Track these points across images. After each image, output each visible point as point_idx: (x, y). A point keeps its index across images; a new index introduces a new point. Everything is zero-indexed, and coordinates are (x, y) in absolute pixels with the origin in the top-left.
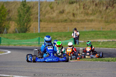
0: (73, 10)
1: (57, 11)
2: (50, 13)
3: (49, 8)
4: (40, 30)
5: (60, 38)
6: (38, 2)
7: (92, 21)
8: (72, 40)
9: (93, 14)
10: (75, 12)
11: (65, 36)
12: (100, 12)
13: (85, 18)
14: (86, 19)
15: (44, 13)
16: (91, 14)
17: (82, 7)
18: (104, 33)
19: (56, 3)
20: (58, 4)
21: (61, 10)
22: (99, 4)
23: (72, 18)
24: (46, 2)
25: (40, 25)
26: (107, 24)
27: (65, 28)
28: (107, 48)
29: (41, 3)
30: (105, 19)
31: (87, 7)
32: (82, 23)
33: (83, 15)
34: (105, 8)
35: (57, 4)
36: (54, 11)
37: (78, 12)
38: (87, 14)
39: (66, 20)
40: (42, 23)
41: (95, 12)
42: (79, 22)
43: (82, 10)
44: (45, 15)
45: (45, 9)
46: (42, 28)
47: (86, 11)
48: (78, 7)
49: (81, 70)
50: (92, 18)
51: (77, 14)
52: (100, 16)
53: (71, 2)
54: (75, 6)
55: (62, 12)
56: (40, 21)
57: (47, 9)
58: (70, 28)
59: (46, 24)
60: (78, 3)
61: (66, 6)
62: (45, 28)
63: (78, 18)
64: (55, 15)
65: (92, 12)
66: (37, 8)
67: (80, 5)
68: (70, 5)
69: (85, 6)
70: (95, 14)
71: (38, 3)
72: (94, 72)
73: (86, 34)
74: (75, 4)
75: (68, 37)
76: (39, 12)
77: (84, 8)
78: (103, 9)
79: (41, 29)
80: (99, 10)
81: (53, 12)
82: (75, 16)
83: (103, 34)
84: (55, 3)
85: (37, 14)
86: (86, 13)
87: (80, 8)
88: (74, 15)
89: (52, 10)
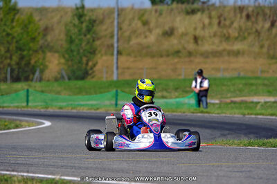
0: (195, 29)
1: (158, 31)
2: (140, 34)
3: (139, 24)
4: (118, 74)
5: (165, 94)
6: (114, 8)
7: (237, 54)
8: (192, 97)
9: (241, 37)
10: (199, 32)
11: (176, 89)
12: (258, 33)
13: (221, 48)
14: (224, 50)
15: (127, 34)
16: (236, 38)
17: (215, 21)
18: (266, 82)
19: (156, 11)
20: (161, 14)
21: (167, 28)
22: (255, 14)
23: (191, 46)
24: (132, 8)
25: (117, 63)
26: (274, 61)
27: (174, 70)
28: (274, 117)
29: (121, 12)
30: (268, 49)
31: (228, 23)
32: (216, 60)
33: (216, 40)
34: (267, 25)
35: (158, 14)
36: (150, 31)
37: (207, 33)
38: (227, 38)
39: (178, 52)
40: (123, 59)
41: (246, 34)
42: (207, 57)
43: (215, 28)
44: (129, 39)
45: (130, 25)
46: (124, 68)
47: (225, 31)
48: (207, 21)
49: (218, 166)
50: (237, 46)
51: (204, 37)
52: (257, 44)
53: (190, 10)
54: (200, 20)
55: (169, 33)
56: (119, 53)
57: (133, 25)
58: (187, 69)
59: (132, 59)
60: (207, 12)
61: (178, 19)
62: (128, 68)
63: (206, 47)
64: (152, 38)
65: (239, 33)
66: (113, 22)
67: (210, 17)
68: (188, 17)
69: (222, 19)
70: (245, 38)
71: (113, 13)
72: (248, 169)
73: (224, 85)
74: (198, 16)
75: (183, 91)
76: (116, 32)
77: (219, 23)
78: (263, 27)
79: (120, 71)
80: (254, 30)
81: (148, 33)
82: (200, 42)
83: (264, 85)
84: (153, 13)
85: (112, 36)
86: (225, 35)
87: (210, 24)
88: (196, 39)
89: (146, 28)
